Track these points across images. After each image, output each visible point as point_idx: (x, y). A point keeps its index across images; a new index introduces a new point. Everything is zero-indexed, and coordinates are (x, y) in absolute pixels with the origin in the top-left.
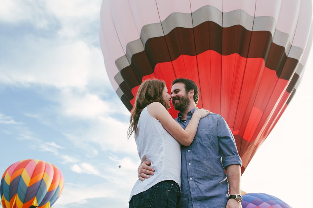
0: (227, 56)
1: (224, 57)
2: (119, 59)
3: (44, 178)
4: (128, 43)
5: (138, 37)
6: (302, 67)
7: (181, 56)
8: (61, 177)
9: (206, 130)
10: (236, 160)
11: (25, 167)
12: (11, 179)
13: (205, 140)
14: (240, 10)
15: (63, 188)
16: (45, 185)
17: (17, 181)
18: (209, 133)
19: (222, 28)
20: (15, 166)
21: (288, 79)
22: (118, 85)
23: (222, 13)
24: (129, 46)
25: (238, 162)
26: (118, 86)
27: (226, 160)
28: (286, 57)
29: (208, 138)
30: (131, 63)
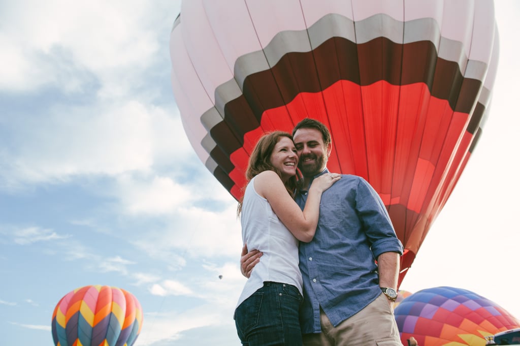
0: (369, 86)
1: (365, 89)
2: (205, 113)
3: (113, 311)
4: (216, 87)
5: (231, 76)
6: (487, 92)
7: (299, 95)
8: (137, 306)
9: (332, 205)
10: (393, 246)
11: (82, 299)
12: (66, 320)
13: (330, 220)
14: (381, 14)
15: (142, 322)
16: (116, 321)
17: (75, 320)
18: (336, 209)
19: (356, 44)
20: (69, 299)
21: (468, 112)
22: (208, 153)
23: (354, 23)
24: (218, 92)
25: (396, 248)
26: (208, 155)
27: (377, 245)
28: (461, 78)
29: (337, 216)
30: (224, 116)
